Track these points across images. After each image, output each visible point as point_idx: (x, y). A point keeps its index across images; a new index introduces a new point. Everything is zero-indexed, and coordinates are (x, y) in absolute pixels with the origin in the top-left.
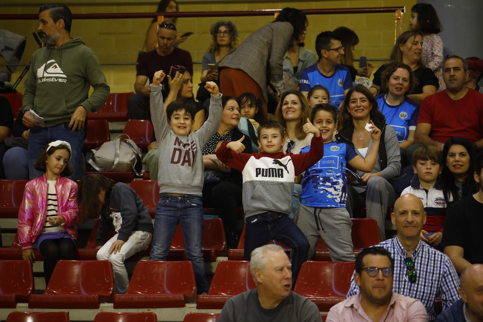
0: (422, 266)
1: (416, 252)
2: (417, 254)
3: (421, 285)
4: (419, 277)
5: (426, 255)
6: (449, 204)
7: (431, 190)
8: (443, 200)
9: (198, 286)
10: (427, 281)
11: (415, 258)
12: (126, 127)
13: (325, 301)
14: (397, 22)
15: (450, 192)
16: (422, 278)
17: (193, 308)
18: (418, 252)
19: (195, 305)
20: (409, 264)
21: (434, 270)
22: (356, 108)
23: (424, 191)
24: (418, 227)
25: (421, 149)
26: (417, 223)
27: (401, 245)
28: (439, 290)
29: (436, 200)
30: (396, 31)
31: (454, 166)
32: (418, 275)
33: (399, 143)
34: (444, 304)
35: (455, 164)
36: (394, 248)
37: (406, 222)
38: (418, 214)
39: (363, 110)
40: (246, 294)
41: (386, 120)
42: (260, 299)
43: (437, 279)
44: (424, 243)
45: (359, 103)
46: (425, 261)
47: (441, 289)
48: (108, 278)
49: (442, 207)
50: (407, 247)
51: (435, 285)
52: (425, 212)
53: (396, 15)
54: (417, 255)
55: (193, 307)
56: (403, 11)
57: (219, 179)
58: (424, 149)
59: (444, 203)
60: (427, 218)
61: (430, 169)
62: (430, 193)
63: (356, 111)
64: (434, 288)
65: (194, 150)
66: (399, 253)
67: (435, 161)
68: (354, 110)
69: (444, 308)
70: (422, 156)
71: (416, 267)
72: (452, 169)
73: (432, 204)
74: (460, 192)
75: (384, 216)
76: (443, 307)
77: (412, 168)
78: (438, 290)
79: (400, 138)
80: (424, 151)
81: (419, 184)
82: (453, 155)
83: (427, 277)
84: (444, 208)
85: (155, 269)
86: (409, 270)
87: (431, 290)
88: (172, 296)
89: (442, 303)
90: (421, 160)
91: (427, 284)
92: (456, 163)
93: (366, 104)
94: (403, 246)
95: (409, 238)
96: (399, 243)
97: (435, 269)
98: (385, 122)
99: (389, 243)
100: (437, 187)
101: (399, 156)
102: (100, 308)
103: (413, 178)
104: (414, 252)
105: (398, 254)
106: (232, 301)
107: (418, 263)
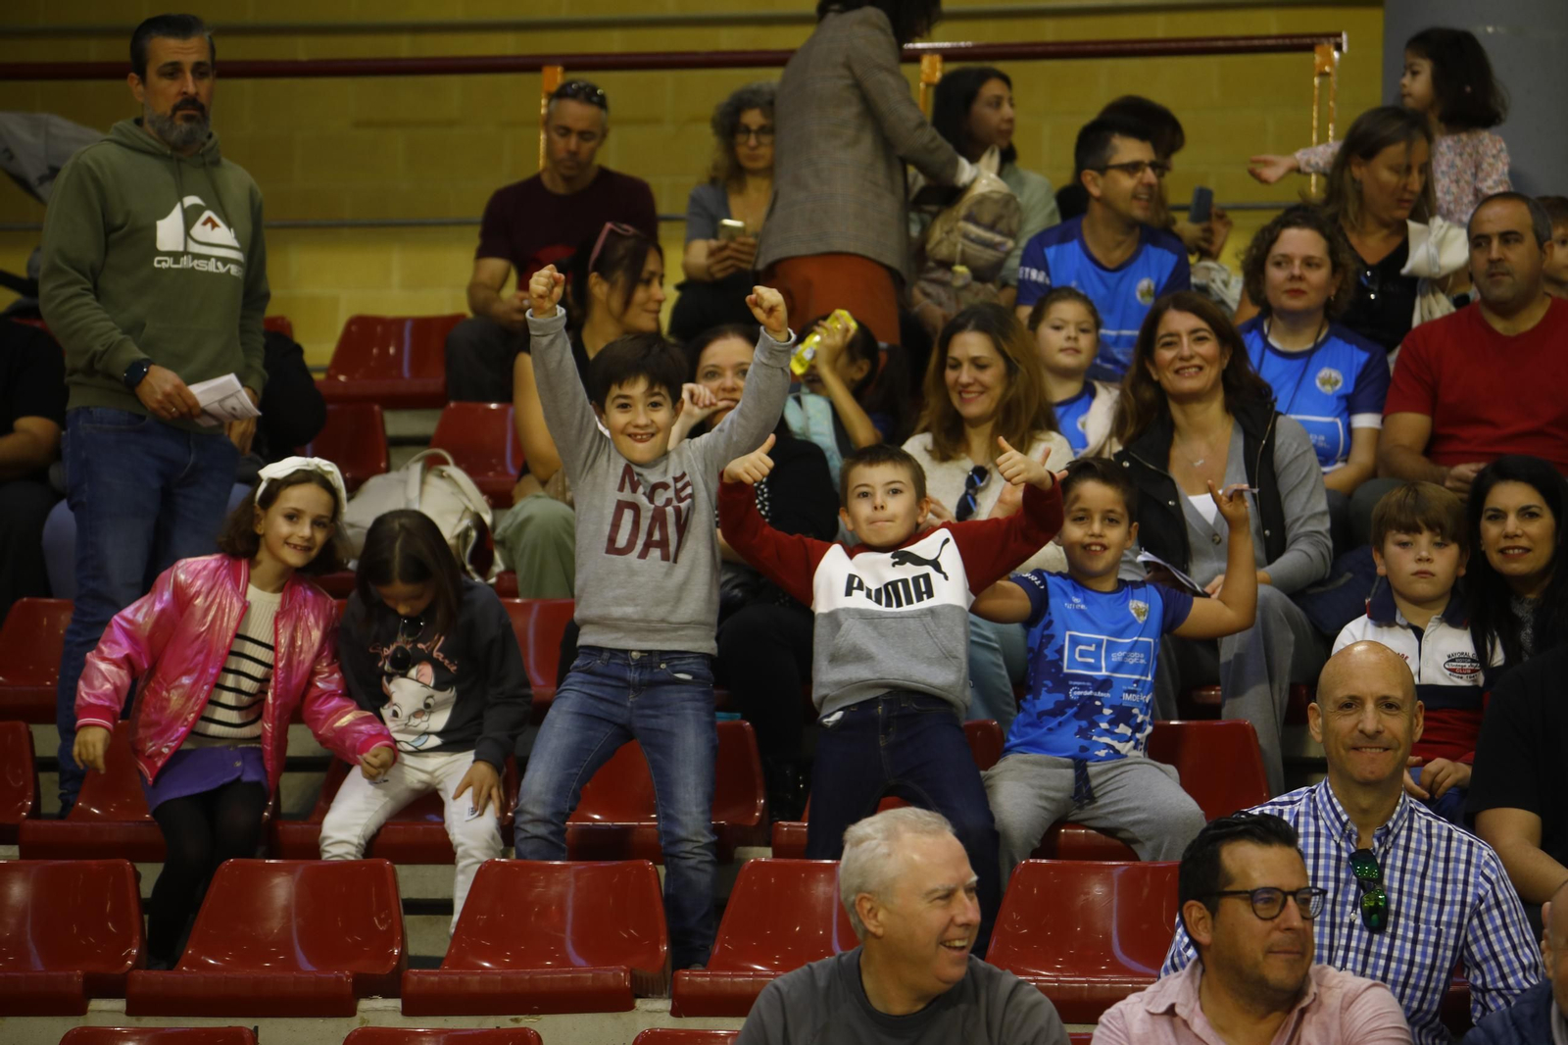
0: (1407, 877)
1: (1388, 832)
2: (1391, 838)
3: (1404, 938)
4: (1398, 914)
5: (1419, 842)
6: (1491, 673)
7: (1431, 629)
8: (1473, 661)
9: (673, 943)
10: (1423, 926)
11: (1386, 852)
12: (443, 427)
13: (1089, 989)
14: (1320, 83)
15: (1496, 634)
16: (1407, 917)
17: (660, 1015)
18: (1396, 831)
19: (665, 1004)
20: (1362, 870)
21: (1444, 892)
22: (1178, 365)
23: (1410, 633)
24: (1396, 750)
25: (1398, 494)
26: (1395, 737)
27: (1339, 809)
28: (1462, 955)
29: (1447, 659)
30: (1319, 113)
31: (1502, 551)
32: (1393, 907)
33: (1324, 473)
34: (1477, 1001)
35: (1504, 543)
36: (1316, 818)
37: (1356, 733)
38: (1398, 708)
39: (1200, 368)
40: (822, 966)
41: (1276, 400)
42: (869, 984)
43: (1455, 920)
44: (1414, 804)
45: (1187, 346)
46: (1416, 862)
47: (1465, 953)
48: (383, 916)
49: (1470, 684)
50: (1360, 814)
51: (1447, 939)
52: (1420, 702)
53: (1318, 58)
54: (1393, 842)
55: (661, 1012)
56: (1339, 48)
57: (740, 595)
58: (1407, 496)
59: (1474, 671)
60: (1426, 719)
61: (1428, 560)
62: (1428, 639)
63: (1177, 372)
64: (1445, 950)
65: (683, 505)
66: (1332, 836)
67: (1444, 534)
68: (1171, 368)
69: (1478, 1015)
70: (1403, 518)
71: (1386, 882)
72: (1495, 559)
73: (1434, 673)
74: (1526, 635)
75: (1278, 712)
76: (1475, 1010)
77: (1371, 556)
78: (1458, 954)
79: (1326, 457)
80: (1410, 501)
81: (1394, 608)
82: (1499, 515)
83: (1423, 915)
84: (1475, 688)
85: (537, 888)
86: (1365, 891)
87: (1435, 956)
88: (591, 975)
89: (1472, 998)
90: (1399, 531)
91: (1421, 936)
92: (1509, 543)
93: (1209, 348)
94: (1346, 811)
95: (1367, 784)
96: (1335, 800)
97: (1449, 887)
98: (1273, 406)
99: (1300, 800)
100: (1452, 619)
101: (1323, 513)
102: (359, 1014)
103: (1373, 591)
104: (1384, 831)
105: (1330, 836)
106: (777, 988)
107: (1393, 868)
